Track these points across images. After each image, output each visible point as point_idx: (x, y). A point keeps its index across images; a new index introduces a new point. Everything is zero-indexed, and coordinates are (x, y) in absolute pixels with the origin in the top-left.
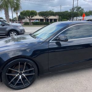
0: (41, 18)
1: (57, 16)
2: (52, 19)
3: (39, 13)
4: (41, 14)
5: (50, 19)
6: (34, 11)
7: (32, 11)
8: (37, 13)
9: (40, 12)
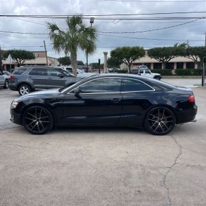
0: (154, 60)
1: (191, 57)
2: (182, 63)
3: (148, 51)
4: (154, 53)
5: (178, 63)
7: (134, 48)
8: (144, 51)
9: (152, 50)
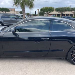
0: (58, 13)
1: (72, 12)
2: (68, 14)
3: (55, 9)
5: (66, 14)
6: (51, 8)
7: (50, 8)
8: (54, 9)
9: (57, 9)
